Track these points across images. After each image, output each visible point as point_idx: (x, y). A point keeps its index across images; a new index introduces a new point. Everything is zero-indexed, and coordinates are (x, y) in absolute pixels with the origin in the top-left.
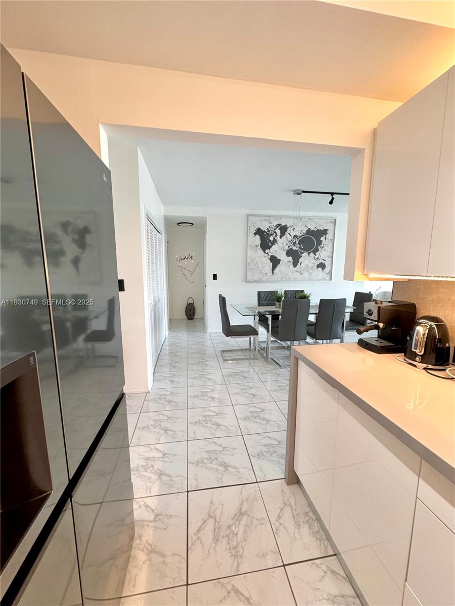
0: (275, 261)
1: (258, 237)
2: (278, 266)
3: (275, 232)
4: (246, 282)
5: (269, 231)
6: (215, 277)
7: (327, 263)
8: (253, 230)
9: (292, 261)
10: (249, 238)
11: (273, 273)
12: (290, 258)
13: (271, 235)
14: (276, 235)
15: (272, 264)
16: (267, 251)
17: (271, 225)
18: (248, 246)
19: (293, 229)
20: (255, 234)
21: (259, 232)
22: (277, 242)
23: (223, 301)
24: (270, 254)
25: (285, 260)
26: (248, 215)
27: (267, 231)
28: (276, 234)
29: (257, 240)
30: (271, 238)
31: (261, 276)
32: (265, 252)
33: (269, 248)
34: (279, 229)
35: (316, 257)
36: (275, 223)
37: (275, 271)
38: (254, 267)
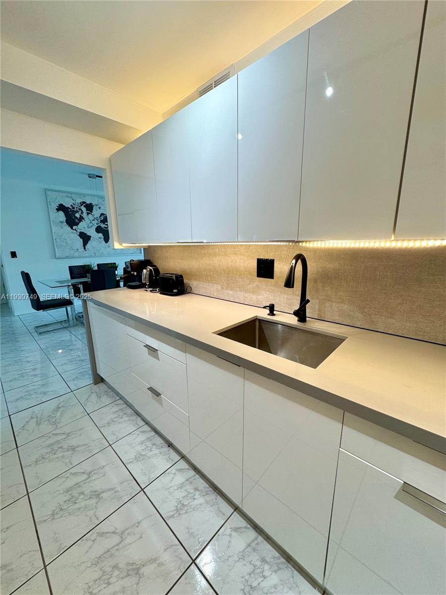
0: (85, 238)
1: (61, 214)
2: (89, 241)
3: (80, 209)
4: (56, 258)
5: (74, 208)
6: (14, 255)
8: (55, 206)
9: (103, 237)
10: (51, 214)
11: (85, 249)
12: (101, 235)
13: (77, 212)
14: (82, 213)
15: (81, 240)
16: (74, 227)
17: (74, 202)
18: (52, 223)
19: (100, 208)
20: (58, 210)
21: (61, 208)
22: (84, 219)
23: (26, 277)
24: (79, 231)
25: (96, 237)
26: (45, 189)
27: (71, 207)
28: (82, 211)
29: (61, 216)
30: (77, 215)
31: (72, 252)
32: (72, 229)
33: (77, 224)
34: (84, 206)
36: (79, 201)
37: (86, 247)
38: (63, 244)
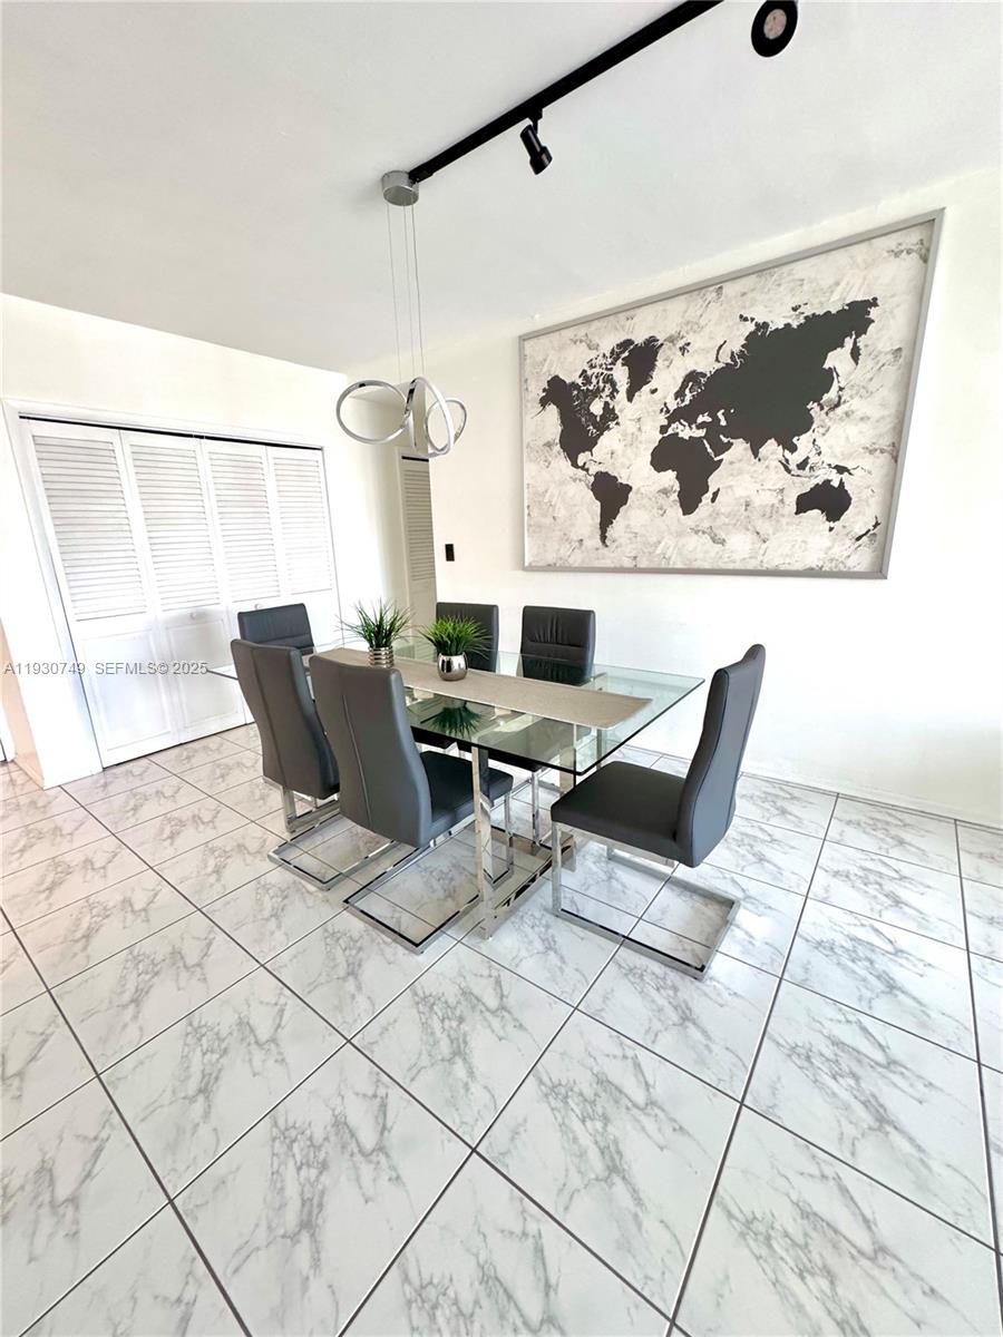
0: (611, 494)
1: (552, 410)
2: (622, 509)
3: (610, 380)
4: (525, 569)
5: (587, 380)
6: (450, 553)
7: (863, 488)
8: (537, 389)
9: (677, 487)
10: (527, 419)
11: (603, 538)
12: (669, 478)
13: (597, 393)
14: (615, 390)
15: (599, 503)
16: (582, 458)
17: (593, 354)
18: (525, 450)
19: (683, 349)
20: (544, 402)
21: (557, 392)
22: (615, 418)
24: (594, 469)
25: (650, 484)
26: (521, 339)
27: (580, 381)
28: (613, 384)
29: (550, 422)
30: (597, 408)
31: (565, 551)
32: (575, 464)
33: (590, 444)
34: (625, 362)
35: (795, 459)
36: (608, 343)
37: (610, 532)
38: (543, 520)
